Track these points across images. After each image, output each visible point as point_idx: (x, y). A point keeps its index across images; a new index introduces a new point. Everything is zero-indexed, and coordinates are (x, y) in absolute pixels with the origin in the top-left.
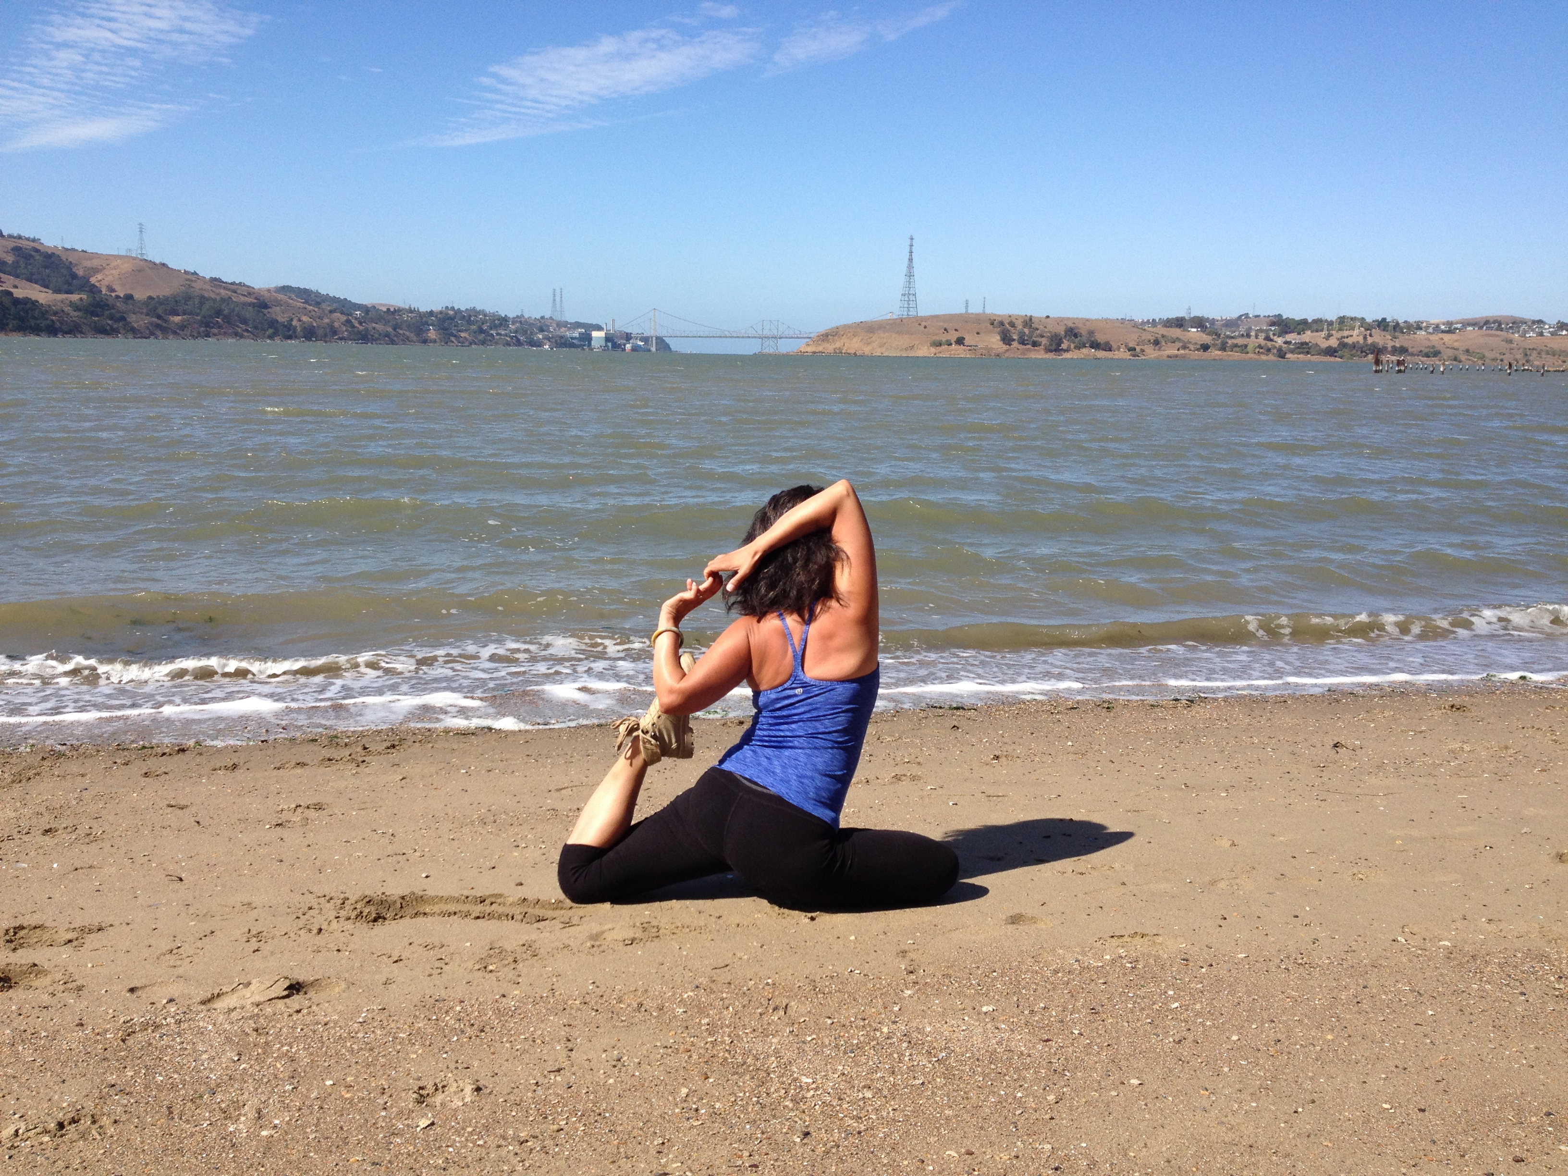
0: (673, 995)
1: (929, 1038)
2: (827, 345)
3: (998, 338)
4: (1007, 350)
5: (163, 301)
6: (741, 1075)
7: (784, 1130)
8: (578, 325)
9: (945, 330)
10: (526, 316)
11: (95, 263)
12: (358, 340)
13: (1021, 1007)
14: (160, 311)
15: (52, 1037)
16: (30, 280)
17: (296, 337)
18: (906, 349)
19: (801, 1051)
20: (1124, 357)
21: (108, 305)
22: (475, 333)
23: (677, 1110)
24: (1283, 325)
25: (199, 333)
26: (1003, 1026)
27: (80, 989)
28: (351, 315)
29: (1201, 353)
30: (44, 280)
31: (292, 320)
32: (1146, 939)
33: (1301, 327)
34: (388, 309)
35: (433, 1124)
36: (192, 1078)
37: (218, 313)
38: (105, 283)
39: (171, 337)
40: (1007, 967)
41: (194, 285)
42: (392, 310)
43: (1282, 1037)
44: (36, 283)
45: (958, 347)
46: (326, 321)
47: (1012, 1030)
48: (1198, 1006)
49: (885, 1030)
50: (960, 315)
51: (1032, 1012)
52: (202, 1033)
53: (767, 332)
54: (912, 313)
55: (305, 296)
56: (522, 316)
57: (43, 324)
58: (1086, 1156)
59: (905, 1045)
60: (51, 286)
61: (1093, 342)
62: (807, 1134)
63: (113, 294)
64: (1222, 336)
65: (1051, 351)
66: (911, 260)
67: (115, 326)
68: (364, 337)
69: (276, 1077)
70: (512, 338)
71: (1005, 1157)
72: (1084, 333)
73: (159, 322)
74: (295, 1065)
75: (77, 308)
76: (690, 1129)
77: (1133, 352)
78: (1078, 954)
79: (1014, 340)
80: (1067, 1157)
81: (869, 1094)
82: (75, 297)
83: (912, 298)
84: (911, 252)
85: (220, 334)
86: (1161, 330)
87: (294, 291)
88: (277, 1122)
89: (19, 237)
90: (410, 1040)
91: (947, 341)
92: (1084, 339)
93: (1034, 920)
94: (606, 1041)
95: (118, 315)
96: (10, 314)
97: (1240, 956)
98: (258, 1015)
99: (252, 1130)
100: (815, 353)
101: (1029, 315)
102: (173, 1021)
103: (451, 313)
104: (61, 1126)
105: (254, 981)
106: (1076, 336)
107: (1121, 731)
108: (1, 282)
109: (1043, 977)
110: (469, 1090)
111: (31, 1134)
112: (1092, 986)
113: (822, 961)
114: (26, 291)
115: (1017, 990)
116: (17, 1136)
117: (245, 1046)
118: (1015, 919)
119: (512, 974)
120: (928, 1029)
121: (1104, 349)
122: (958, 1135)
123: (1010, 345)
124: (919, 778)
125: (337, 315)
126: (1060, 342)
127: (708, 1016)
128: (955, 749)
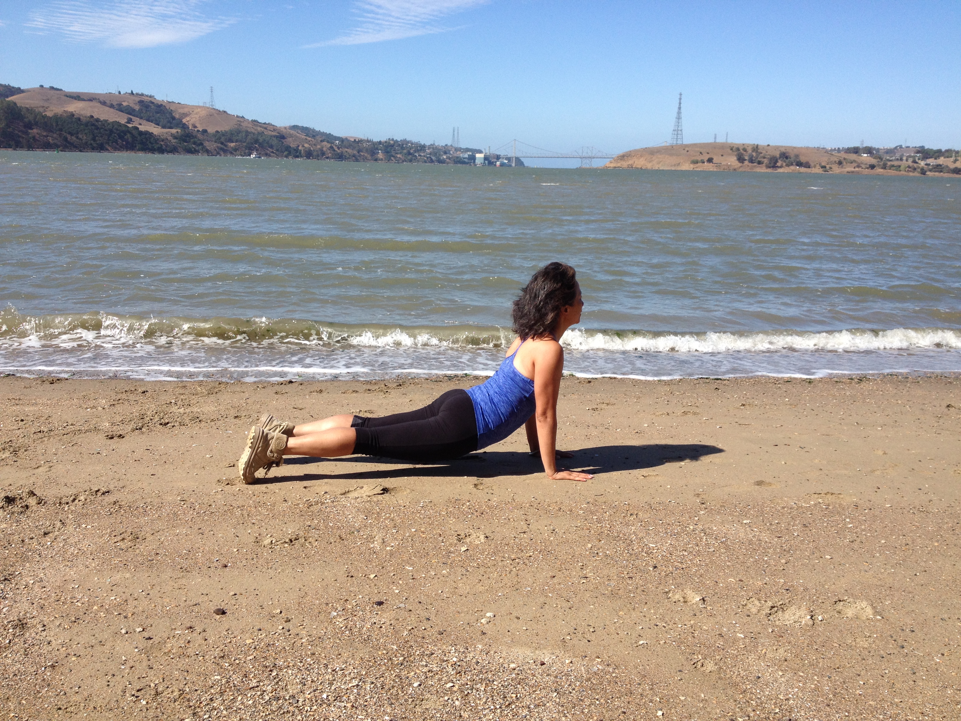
0: (576, 505)
1: (715, 532)
2: (623, 163)
3: (736, 158)
4: (741, 166)
5: (224, 134)
6: (617, 541)
7: (644, 565)
8: (467, 150)
9: (701, 153)
10: (436, 144)
11: (186, 110)
12: (337, 158)
13: (765, 522)
14: (223, 139)
15: (274, 505)
16: (148, 120)
17: (301, 157)
18: (675, 165)
19: (648, 534)
20: (818, 172)
21: (193, 136)
22: (406, 155)
23: (587, 553)
24: (925, 153)
25: (245, 153)
26: (755, 530)
28: (333, 143)
29: (869, 170)
30: (156, 120)
31: (299, 146)
32: (834, 496)
33: (937, 154)
34: (355, 140)
35: (468, 550)
36: (346, 525)
37: (256, 141)
38: (191, 122)
39: (229, 156)
40: (756, 504)
41: (242, 124)
43: (910, 543)
44: (152, 122)
45: (708, 164)
46: (319, 147)
47: (760, 532)
48: (863, 527)
49: (692, 527)
50: (711, 144)
51: (771, 524)
52: (345, 507)
53: (585, 154)
54: (679, 142)
55: (306, 132)
56: (434, 144)
57: (156, 147)
58: (803, 586)
59: (703, 534)
60: (161, 124)
61: (798, 162)
62: (655, 567)
63: (196, 129)
64: (884, 159)
65: (770, 167)
66: (680, 108)
67: (197, 148)
68: (340, 157)
69: (387, 527)
70: (427, 158)
71: (760, 583)
72: (792, 156)
73: (222, 146)
74: (395, 522)
75: (175, 138)
76: (595, 561)
77: (824, 169)
78: (795, 500)
79: (746, 160)
80: (793, 586)
81: (686, 553)
82: (174, 131)
83: (679, 132)
84: (680, 103)
86: (843, 155)
87: (300, 129)
88: (393, 544)
89: (142, 95)
90: (448, 515)
91: (702, 160)
92: (792, 159)
93: (770, 484)
94: (545, 522)
95: (199, 142)
96: (137, 141)
97: (887, 506)
98: (370, 501)
99: (382, 547)
100: (615, 167)
101: (756, 144)
102: (330, 501)
103: (392, 142)
104: (291, 541)
105: (365, 486)
106: (787, 158)
107: (818, 394)
108: (131, 121)
109: (776, 509)
110: (482, 537)
111: (278, 543)
112: (804, 515)
113: (654, 496)
114: (146, 127)
115: (762, 514)
116: (272, 544)
117: (368, 514)
118: (759, 483)
119: (492, 492)
120: (715, 528)
121: (805, 167)
122: (734, 573)
123: (743, 163)
124: (698, 414)
125: (325, 143)
126: (776, 161)
127: (596, 515)
128: (718, 400)
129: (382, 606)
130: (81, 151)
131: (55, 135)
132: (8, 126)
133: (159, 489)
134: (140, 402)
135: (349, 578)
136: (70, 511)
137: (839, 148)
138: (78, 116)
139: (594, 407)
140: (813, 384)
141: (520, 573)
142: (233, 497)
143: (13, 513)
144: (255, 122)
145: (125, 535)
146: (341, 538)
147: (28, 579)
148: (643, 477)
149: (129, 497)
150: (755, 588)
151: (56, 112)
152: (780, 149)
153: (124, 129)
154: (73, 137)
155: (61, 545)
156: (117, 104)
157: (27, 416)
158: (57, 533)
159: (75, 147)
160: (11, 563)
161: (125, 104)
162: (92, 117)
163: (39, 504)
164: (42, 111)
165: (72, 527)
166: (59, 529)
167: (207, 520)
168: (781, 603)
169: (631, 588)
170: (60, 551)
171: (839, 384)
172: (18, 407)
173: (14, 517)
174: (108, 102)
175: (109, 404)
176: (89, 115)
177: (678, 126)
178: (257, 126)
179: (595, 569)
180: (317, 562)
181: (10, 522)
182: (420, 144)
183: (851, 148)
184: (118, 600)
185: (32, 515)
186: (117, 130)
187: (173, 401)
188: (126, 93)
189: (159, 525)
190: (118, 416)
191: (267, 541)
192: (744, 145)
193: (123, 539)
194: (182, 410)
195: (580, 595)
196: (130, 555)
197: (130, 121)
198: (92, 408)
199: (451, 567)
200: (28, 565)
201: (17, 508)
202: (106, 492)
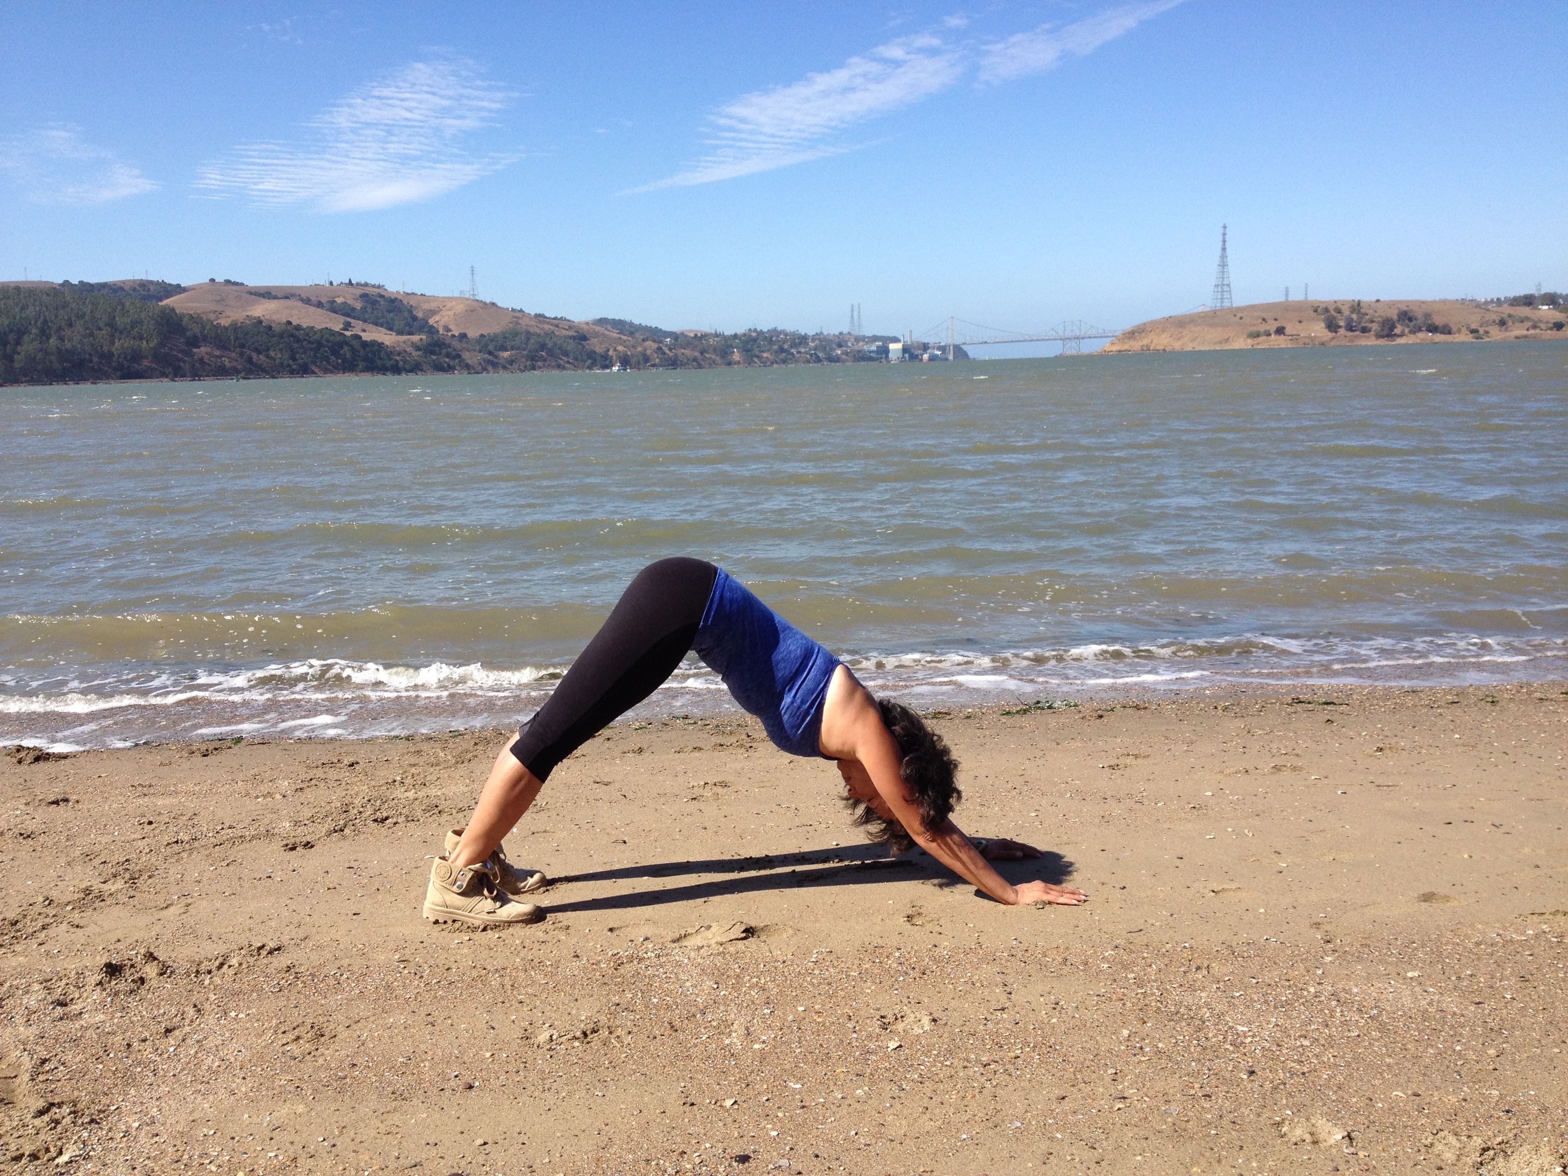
0: (1095, 952)
1: (1357, 998)
2: (1132, 343)
3: (1323, 325)
4: (1333, 338)
5: (493, 339)
6: (1177, 1022)
7: (1230, 1069)
8: (875, 338)
9: (1264, 320)
10: (825, 333)
11: (433, 305)
12: (668, 365)
13: (1447, 974)
14: (491, 347)
15: (556, 965)
16: (376, 324)
18: (1221, 342)
19: (1232, 1005)
20: (1465, 340)
21: (444, 344)
22: (776, 352)
23: (1123, 1048)
25: (526, 366)
26: (1431, 990)
27: (568, 928)
28: (661, 342)
29: (1554, 332)
30: (388, 323)
31: (608, 350)
34: (696, 335)
35: (900, 1046)
36: (682, 1000)
37: (543, 347)
38: (442, 323)
39: (501, 372)
40: (1426, 939)
41: (520, 321)
42: (699, 335)
44: (382, 326)
45: (1278, 337)
46: (639, 349)
47: (1441, 993)
49: (1312, 990)
50: (1279, 304)
51: (1459, 978)
52: (680, 965)
53: (1068, 334)
54: (1227, 304)
55: (619, 327)
56: (822, 333)
57: (388, 364)
58: (1536, 1103)
59: (1334, 1003)
60: (395, 328)
61: (1430, 325)
62: (1252, 1073)
63: (450, 334)
65: (1383, 337)
66: (1224, 249)
67: (451, 364)
68: (674, 363)
69: (753, 1003)
70: (811, 355)
71: (1453, 1099)
72: (1419, 317)
73: (490, 358)
74: (767, 994)
75: (418, 349)
76: (1138, 1063)
77: (1476, 335)
78: (1499, 928)
79: (1340, 327)
80: (1517, 1103)
81: (1306, 1043)
82: (415, 338)
83: (1226, 288)
84: (1224, 241)
85: (544, 366)
86: (1507, 310)
88: (764, 1038)
89: (366, 285)
90: (861, 978)
91: (1266, 331)
92: (1419, 322)
93: (1447, 898)
94: (1040, 988)
95: (454, 353)
96: (359, 356)
98: (723, 952)
99: (745, 1044)
100: (1120, 351)
101: (1356, 300)
102: (653, 955)
103: (754, 334)
104: (585, 1034)
105: (713, 925)
106: (1410, 320)
107: (1511, 724)
108: (350, 326)
109: (1465, 948)
110: (926, 1020)
111: (563, 1039)
112: (1518, 957)
113: (1235, 929)
114: (374, 334)
115: (1440, 959)
116: (552, 1041)
117: (719, 976)
118: (1428, 897)
119: (938, 929)
120: (1355, 990)
121: (1443, 333)
122: (1403, 1079)
123: (1336, 332)
124: (1301, 769)
125: (649, 343)
126: (1393, 327)
127: (1133, 972)
128: (1334, 741)
129: (747, 1164)
130: (273, 377)
131: (233, 355)
132: (162, 344)
133: (365, 939)
134: (344, 783)
135: (687, 1108)
136: (212, 987)
137: (1498, 299)
138: (268, 323)
139: (1112, 763)
140: (1500, 704)
141: (1000, 1092)
142: (487, 951)
143: (116, 994)
144: (540, 317)
145: (302, 1029)
146: (672, 1027)
147: (130, 1120)
148: (1213, 894)
149: (314, 956)
150: (1444, 1110)
151: (235, 318)
152: (1400, 306)
153: (338, 339)
154: (261, 357)
155: (192, 1052)
156: (328, 302)
157: (160, 814)
158: (187, 1029)
159: (264, 371)
160: (106, 1089)
161: (339, 300)
162: (289, 323)
163: (161, 974)
164: (212, 319)
165: (213, 1018)
166: (192, 1021)
167: (442, 998)
168: (1499, 1139)
169: (1209, 1116)
170: (189, 1063)
171: (1545, 703)
172: (146, 799)
173: (118, 1001)
174: (314, 299)
175: (294, 787)
176: (284, 321)
177: (1223, 278)
178: (544, 322)
179: (1140, 1080)
180: (631, 1075)
181: (111, 1010)
182: (800, 334)
183: (1520, 297)
184: (281, 1158)
185: (149, 996)
186: (328, 341)
187: (399, 778)
188: (342, 283)
189: (362, 1009)
190: (306, 810)
191: (543, 1037)
192: (1336, 302)
193: (298, 1038)
194: (411, 794)
195: (1116, 1134)
196: (307, 1067)
197: (347, 326)
198: (264, 796)
199: (873, 1083)
200: (132, 1091)
201: (122, 985)
202: (276, 950)
